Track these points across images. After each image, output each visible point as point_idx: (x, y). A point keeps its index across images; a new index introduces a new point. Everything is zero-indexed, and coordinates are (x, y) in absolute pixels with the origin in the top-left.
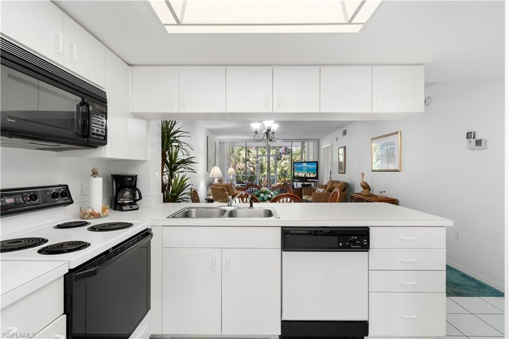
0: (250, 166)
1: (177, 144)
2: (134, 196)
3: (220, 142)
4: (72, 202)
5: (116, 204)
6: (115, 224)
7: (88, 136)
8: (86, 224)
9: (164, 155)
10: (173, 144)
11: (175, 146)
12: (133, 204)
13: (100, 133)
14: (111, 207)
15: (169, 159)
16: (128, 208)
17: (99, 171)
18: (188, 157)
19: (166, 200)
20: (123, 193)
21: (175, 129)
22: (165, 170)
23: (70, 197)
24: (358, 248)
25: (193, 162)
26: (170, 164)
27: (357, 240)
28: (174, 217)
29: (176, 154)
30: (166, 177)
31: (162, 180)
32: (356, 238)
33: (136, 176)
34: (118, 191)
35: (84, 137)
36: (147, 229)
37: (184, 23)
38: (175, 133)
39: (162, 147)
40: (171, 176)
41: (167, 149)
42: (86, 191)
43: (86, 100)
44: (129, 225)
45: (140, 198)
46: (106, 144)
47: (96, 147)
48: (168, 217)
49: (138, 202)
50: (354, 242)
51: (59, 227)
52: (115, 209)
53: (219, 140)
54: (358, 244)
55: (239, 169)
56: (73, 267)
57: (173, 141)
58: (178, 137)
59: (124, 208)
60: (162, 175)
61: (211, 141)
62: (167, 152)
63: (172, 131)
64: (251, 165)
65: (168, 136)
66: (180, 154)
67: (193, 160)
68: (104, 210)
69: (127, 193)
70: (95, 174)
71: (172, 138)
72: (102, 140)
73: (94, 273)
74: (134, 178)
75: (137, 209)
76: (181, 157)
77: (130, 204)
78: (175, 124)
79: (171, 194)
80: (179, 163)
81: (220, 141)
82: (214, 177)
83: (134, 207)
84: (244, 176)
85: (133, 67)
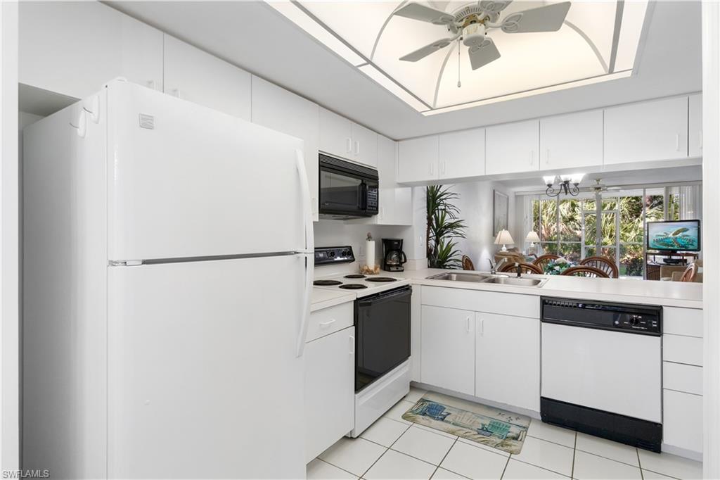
0: (576, 229)
1: (443, 207)
2: (400, 258)
3: (516, 196)
4: (354, 260)
5: (385, 266)
6: (383, 278)
7: (365, 209)
8: (364, 277)
9: (429, 219)
10: (439, 207)
11: (441, 209)
12: (400, 266)
13: (373, 205)
14: (381, 268)
15: (436, 223)
16: (395, 269)
17: (373, 235)
18: (456, 220)
19: (432, 265)
20: (391, 256)
21: (442, 190)
22: (431, 235)
23: (353, 256)
24: (642, 330)
25: (462, 226)
26: (438, 227)
27: (642, 320)
28: (433, 278)
29: (443, 218)
30: (432, 242)
31: (428, 244)
32: (640, 317)
33: (402, 240)
34: (387, 253)
35: (362, 209)
36: (407, 285)
37: (437, 107)
38: (441, 195)
39: (428, 210)
40: (437, 242)
41: (433, 212)
42: (363, 252)
43: (364, 182)
44: (394, 280)
45: (405, 261)
46: (377, 213)
47: (370, 216)
48: (427, 278)
49: (403, 265)
50: (637, 322)
51: (347, 277)
52: (385, 270)
53: (515, 192)
54: (642, 325)
55: (556, 233)
56: (358, 297)
57: (439, 204)
58: (445, 199)
59: (392, 269)
60: (428, 240)
61: (499, 196)
62: (433, 216)
63: (439, 193)
64: (577, 226)
65: (433, 199)
66: (447, 216)
67: (461, 224)
68: (376, 269)
69: (394, 256)
70: (369, 238)
71: (438, 201)
72: (374, 211)
73: (370, 304)
74: (400, 242)
75: (402, 271)
76: (448, 220)
77: (396, 265)
78: (441, 186)
79: (437, 259)
80: (446, 227)
81: (517, 194)
82: (501, 243)
83: (400, 269)
84: (564, 244)
85: (400, 142)
